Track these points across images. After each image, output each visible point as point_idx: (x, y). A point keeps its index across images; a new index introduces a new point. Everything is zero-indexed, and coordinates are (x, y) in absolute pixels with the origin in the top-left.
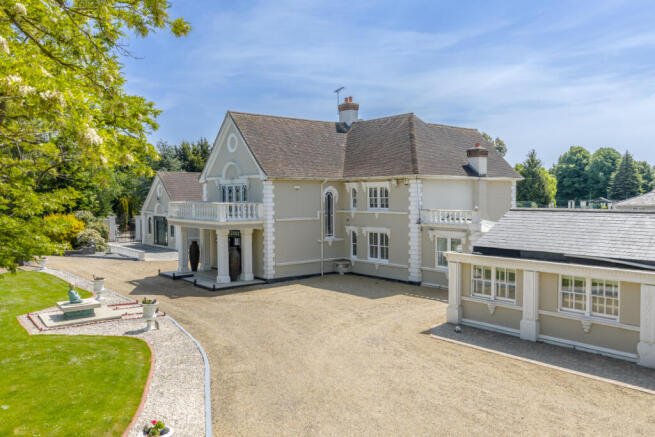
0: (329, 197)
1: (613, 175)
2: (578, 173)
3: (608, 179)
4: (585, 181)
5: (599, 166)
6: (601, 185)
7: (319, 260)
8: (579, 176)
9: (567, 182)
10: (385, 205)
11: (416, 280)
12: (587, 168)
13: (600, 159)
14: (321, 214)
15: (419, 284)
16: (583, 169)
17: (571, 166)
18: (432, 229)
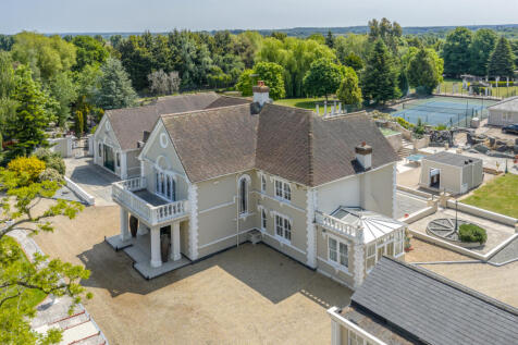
0: (243, 183)
1: (491, 54)
2: (462, 50)
3: (487, 56)
4: (468, 56)
5: (479, 45)
6: (481, 61)
7: (235, 236)
8: (463, 52)
9: (453, 56)
10: (288, 197)
11: (313, 266)
12: (470, 46)
13: (480, 38)
14: (236, 198)
15: (315, 270)
16: (466, 46)
17: (457, 44)
18: (324, 231)
